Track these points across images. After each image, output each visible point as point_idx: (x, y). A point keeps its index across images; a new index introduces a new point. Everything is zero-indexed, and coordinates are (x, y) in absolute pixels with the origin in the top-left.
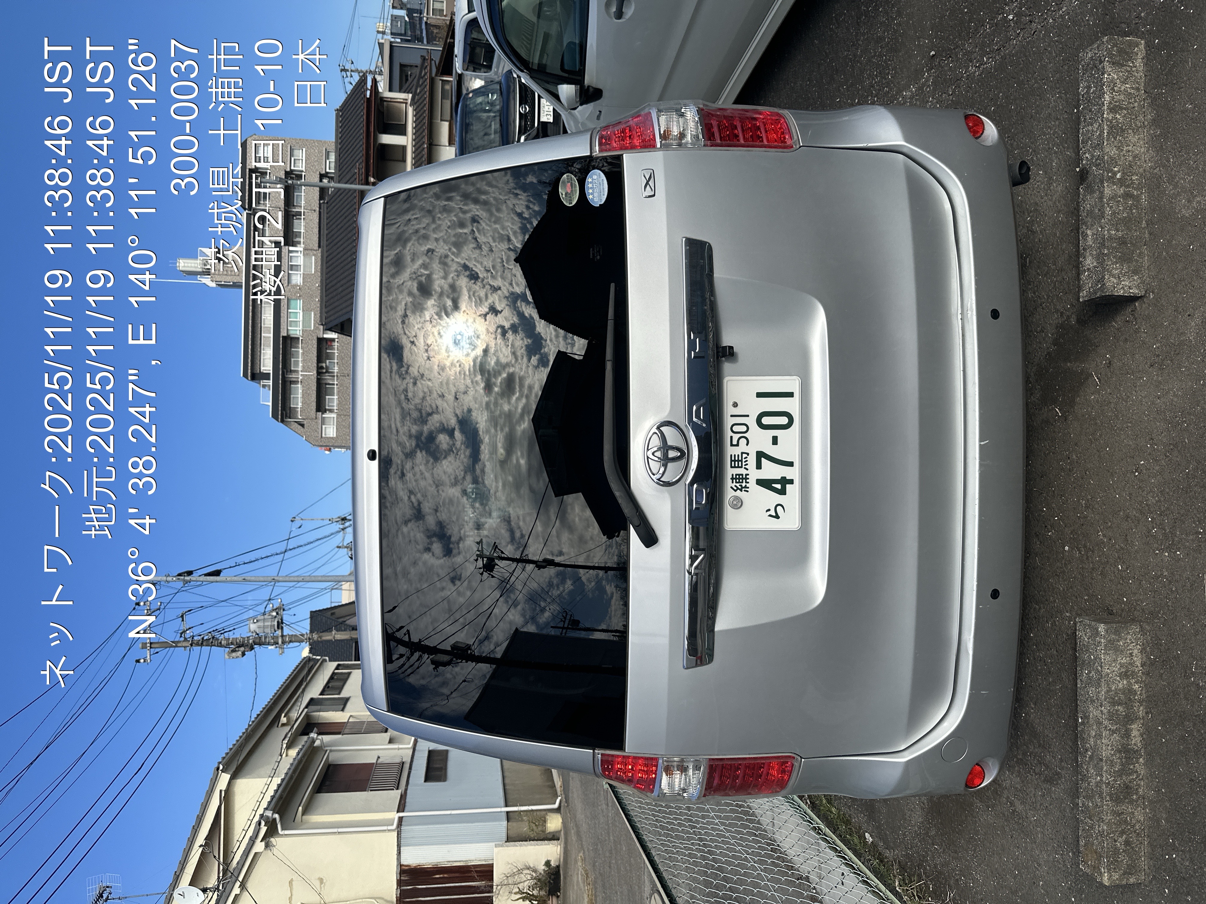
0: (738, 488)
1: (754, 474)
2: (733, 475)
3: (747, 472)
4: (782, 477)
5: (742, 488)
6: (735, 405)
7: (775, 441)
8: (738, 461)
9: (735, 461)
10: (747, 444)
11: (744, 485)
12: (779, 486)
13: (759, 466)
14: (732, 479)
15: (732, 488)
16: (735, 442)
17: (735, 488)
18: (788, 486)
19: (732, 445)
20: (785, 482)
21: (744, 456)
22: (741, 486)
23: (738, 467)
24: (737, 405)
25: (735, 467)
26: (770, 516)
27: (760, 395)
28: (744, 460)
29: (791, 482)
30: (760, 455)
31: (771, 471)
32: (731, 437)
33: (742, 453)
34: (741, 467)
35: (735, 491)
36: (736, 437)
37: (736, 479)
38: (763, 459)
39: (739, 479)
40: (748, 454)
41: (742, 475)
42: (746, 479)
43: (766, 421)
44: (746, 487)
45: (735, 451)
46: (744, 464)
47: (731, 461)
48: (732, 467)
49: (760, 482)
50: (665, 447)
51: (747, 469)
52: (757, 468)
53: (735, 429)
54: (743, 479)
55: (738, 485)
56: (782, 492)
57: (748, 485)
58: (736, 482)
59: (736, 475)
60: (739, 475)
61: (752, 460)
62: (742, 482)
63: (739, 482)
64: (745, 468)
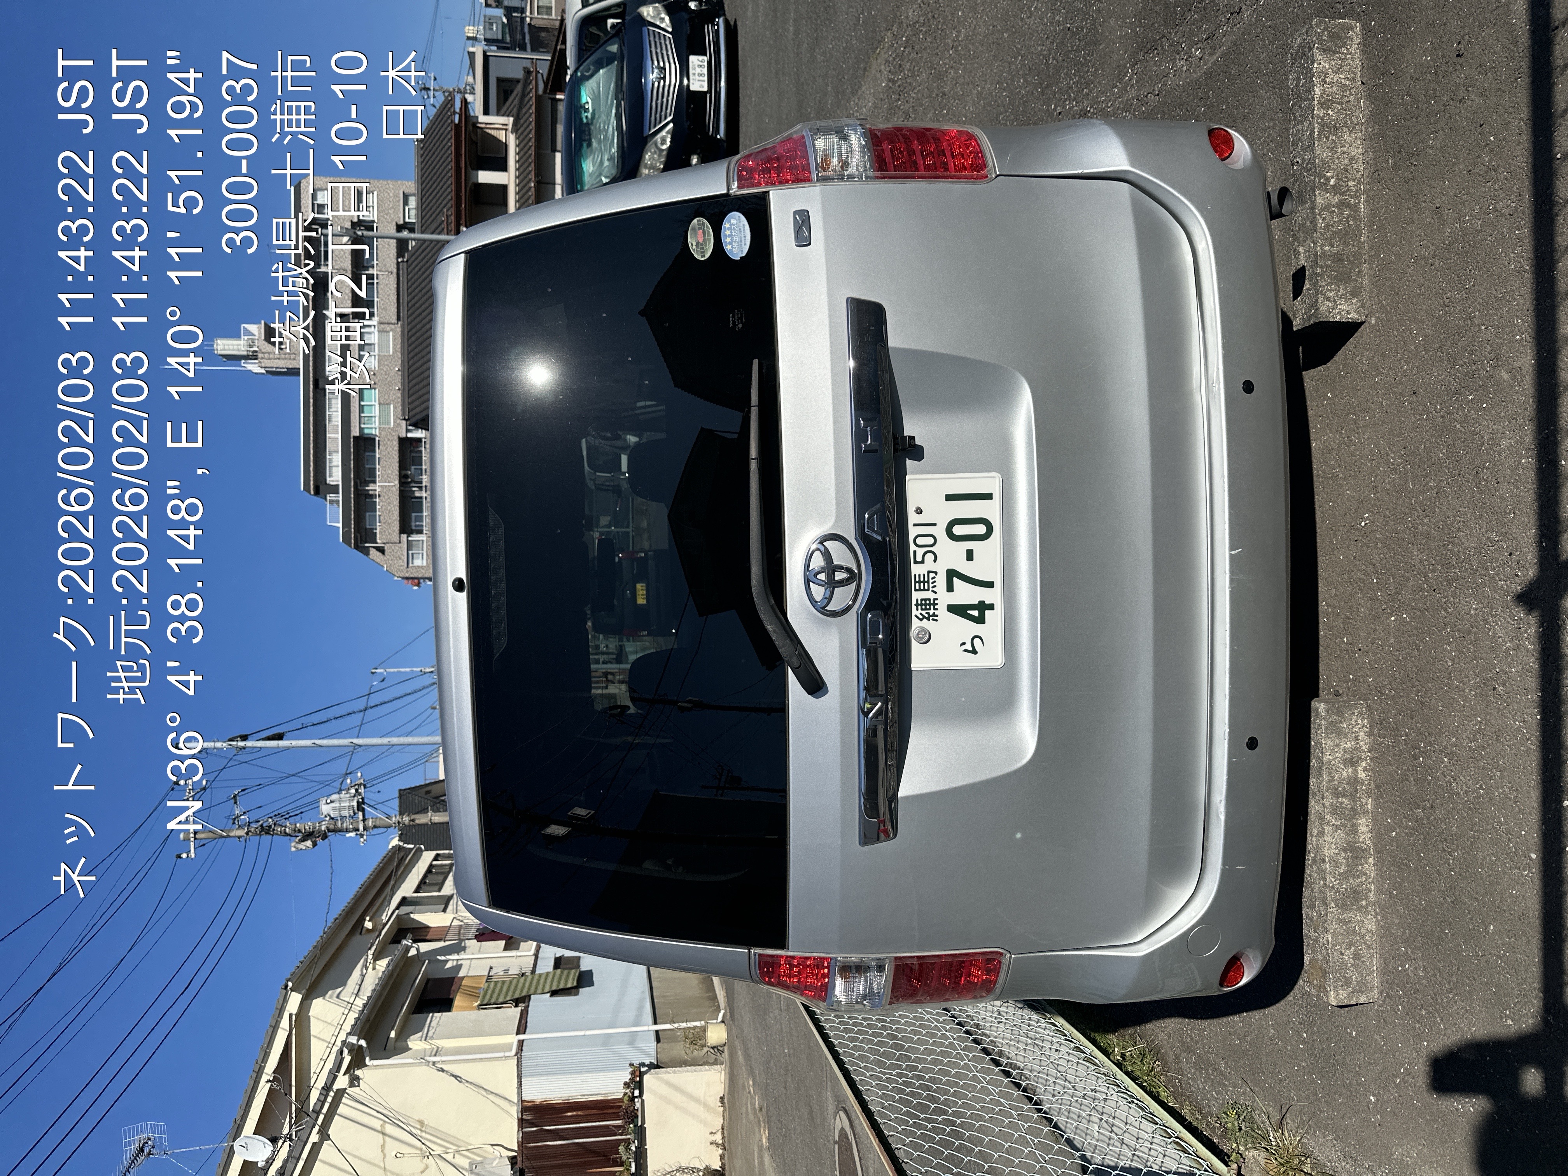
0: (924, 617)
1: (945, 599)
2: (917, 600)
3: (934, 596)
4: (980, 602)
5: (930, 616)
6: (919, 511)
7: (970, 555)
8: (924, 582)
9: (920, 582)
10: (935, 561)
11: (931, 612)
12: (975, 613)
13: (950, 588)
14: (917, 605)
15: (916, 616)
16: (919, 559)
17: (921, 617)
18: (987, 612)
19: (916, 562)
20: (984, 607)
21: (932, 575)
22: (928, 613)
23: (924, 590)
24: (921, 512)
25: (920, 590)
26: (966, 650)
27: (950, 498)
28: (931, 581)
29: (991, 607)
30: (952, 574)
31: (965, 594)
32: (915, 552)
33: (929, 572)
34: (928, 590)
35: (921, 620)
36: (920, 552)
37: (921, 605)
38: (955, 579)
39: (926, 605)
40: (936, 573)
41: (929, 600)
42: (935, 604)
43: (958, 530)
44: (934, 615)
45: (920, 570)
46: (931, 585)
47: (916, 582)
48: (916, 590)
49: (953, 609)
50: (831, 568)
51: (935, 593)
52: (948, 591)
53: (920, 541)
54: (930, 604)
55: (924, 612)
56: (981, 620)
57: (937, 612)
58: (922, 609)
59: (922, 600)
60: (925, 600)
61: (941, 581)
62: (930, 609)
63: (926, 609)
64: (933, 591)
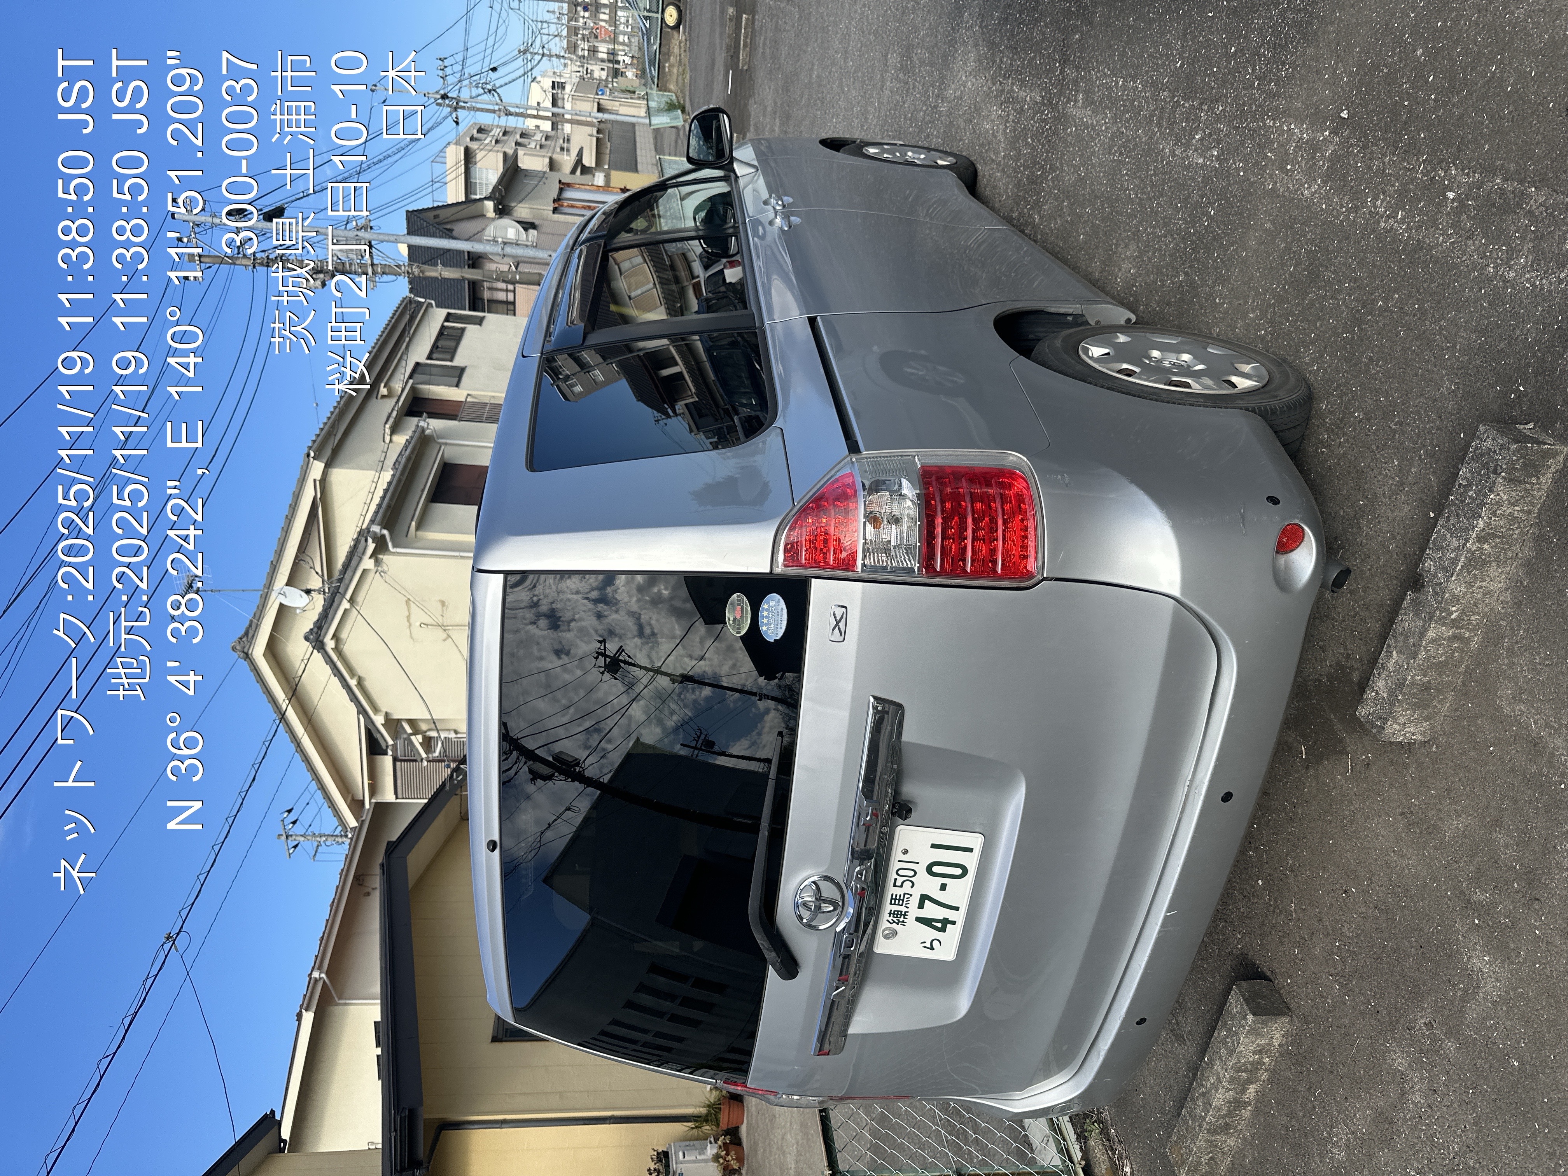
0: (894, 922)
1: (914, 911)
2: (891, 910)
3: (906, 910)
4: (944, 918)
5: (899, 922)
6: (905, 852)
7: (943, 887)
8: (899, 900)
9: (895, 899)
10: (912, 887)
11: (901, 920)
12: (939, 925)
13: (921, 906)
14: (890, 914)
15: (888, 920)
16: (899, 883)
18: (949, 925)
19: (895, 885)
20: (946, 922)
22: (898, 920)
23: (898, 904)
24: (907, 852)
25: (894, 904)
26: (925, 947)
27: (934, 846)
28: (905, 900)
29: (954, 923)
30: (924, 898)
31: (931, 911)
32: (896, 880)
33: (905, 894)
34: (902, 905)
35: (891, 923)
36: (900, 880)
37: (894, 914)
38: (926, 901)
39: (897, 914)
40: (911, 895)
41: (901, 911)
42: (905, 915)
43: (936, 869)
44: (903, 922)
45: (899, 892)
46: (905, 903)
47: (892, 899)
48: (891, 904)
49: (921, 920)
51: (908, 908)
52: (918, 908)
53: (900, 872)
54: (901, 915)
55: (895, 919)
56: (942, 930)
57: (906, 920)
58: (893, 917)
59: (894, 911)
60: (898, 911)
61: (915, 901)
62: (900, 918)
63: (896, 917)
64: (906, 906)
